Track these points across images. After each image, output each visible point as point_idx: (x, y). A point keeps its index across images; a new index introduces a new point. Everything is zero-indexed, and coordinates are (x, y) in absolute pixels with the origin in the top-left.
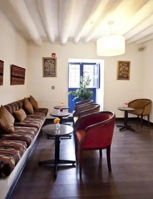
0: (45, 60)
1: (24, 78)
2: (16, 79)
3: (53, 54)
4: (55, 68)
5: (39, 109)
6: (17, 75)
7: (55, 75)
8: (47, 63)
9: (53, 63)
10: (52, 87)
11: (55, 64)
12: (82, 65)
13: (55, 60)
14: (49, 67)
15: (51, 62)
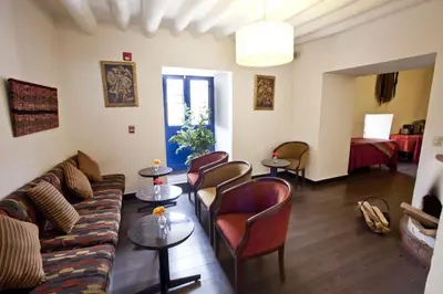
0: (107, 67)
1: (56, 112)
2: (32, 118)
3: (126, 55)
4: (132, 87)
5: (105, 178)
6: (31, 106)
7: (134, 101)
8: (113, 76)
9: (128, 76)
10: (130, 128)
11: (132, 78)
12: (187, 81)
13: (131, 68)
14: (120, 85)
15: (123, 73)
